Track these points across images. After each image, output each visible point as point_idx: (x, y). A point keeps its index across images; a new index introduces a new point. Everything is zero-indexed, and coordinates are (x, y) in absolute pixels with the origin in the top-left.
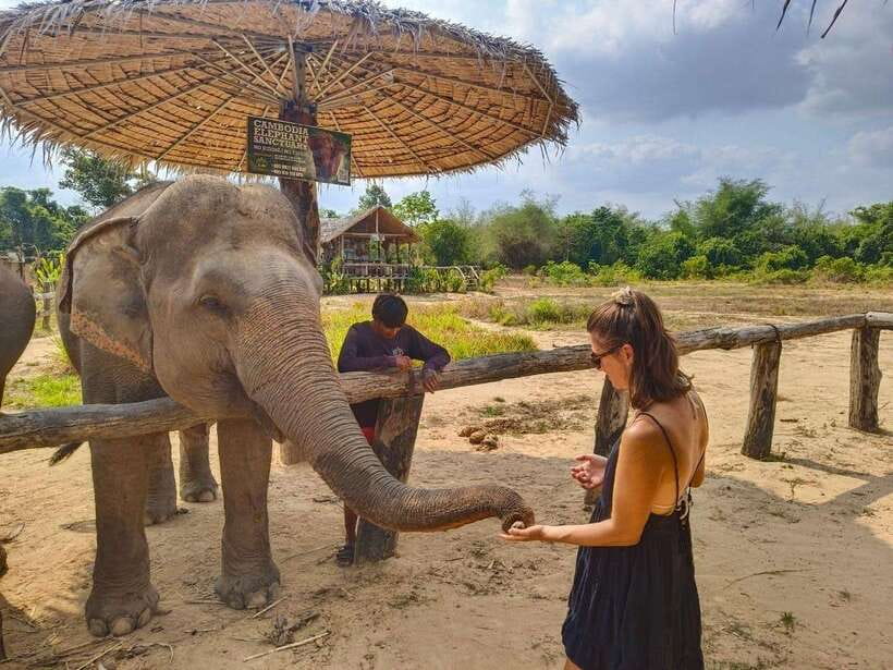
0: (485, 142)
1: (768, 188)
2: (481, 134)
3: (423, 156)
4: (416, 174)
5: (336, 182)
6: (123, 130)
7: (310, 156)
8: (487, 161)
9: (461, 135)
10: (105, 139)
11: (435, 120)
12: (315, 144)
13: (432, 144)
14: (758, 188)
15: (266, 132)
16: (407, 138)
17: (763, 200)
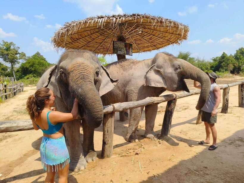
0: (158, 45)
1: (191, 54)
2: (158, 43)
3: (140, 48)
4: (137, 52)
5: (130, 55)
6: (74, 44)
7: (125, 49)
8: (156, 49)
9: (152, 43)
10: (69, 46)
11: (147, 40)
12: (126, 46)
13: (143, 45)
14: (189, 53)
15: (116, 44)
16: (137, 44)
17: (189, 56)
